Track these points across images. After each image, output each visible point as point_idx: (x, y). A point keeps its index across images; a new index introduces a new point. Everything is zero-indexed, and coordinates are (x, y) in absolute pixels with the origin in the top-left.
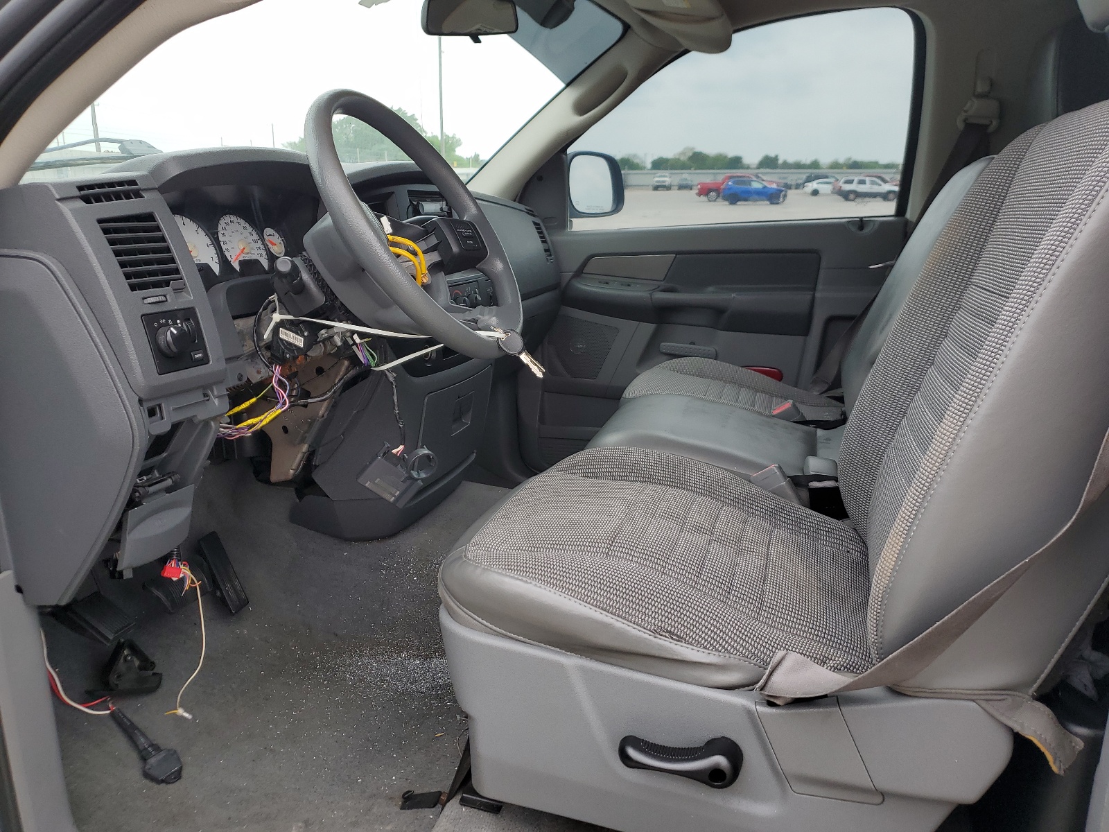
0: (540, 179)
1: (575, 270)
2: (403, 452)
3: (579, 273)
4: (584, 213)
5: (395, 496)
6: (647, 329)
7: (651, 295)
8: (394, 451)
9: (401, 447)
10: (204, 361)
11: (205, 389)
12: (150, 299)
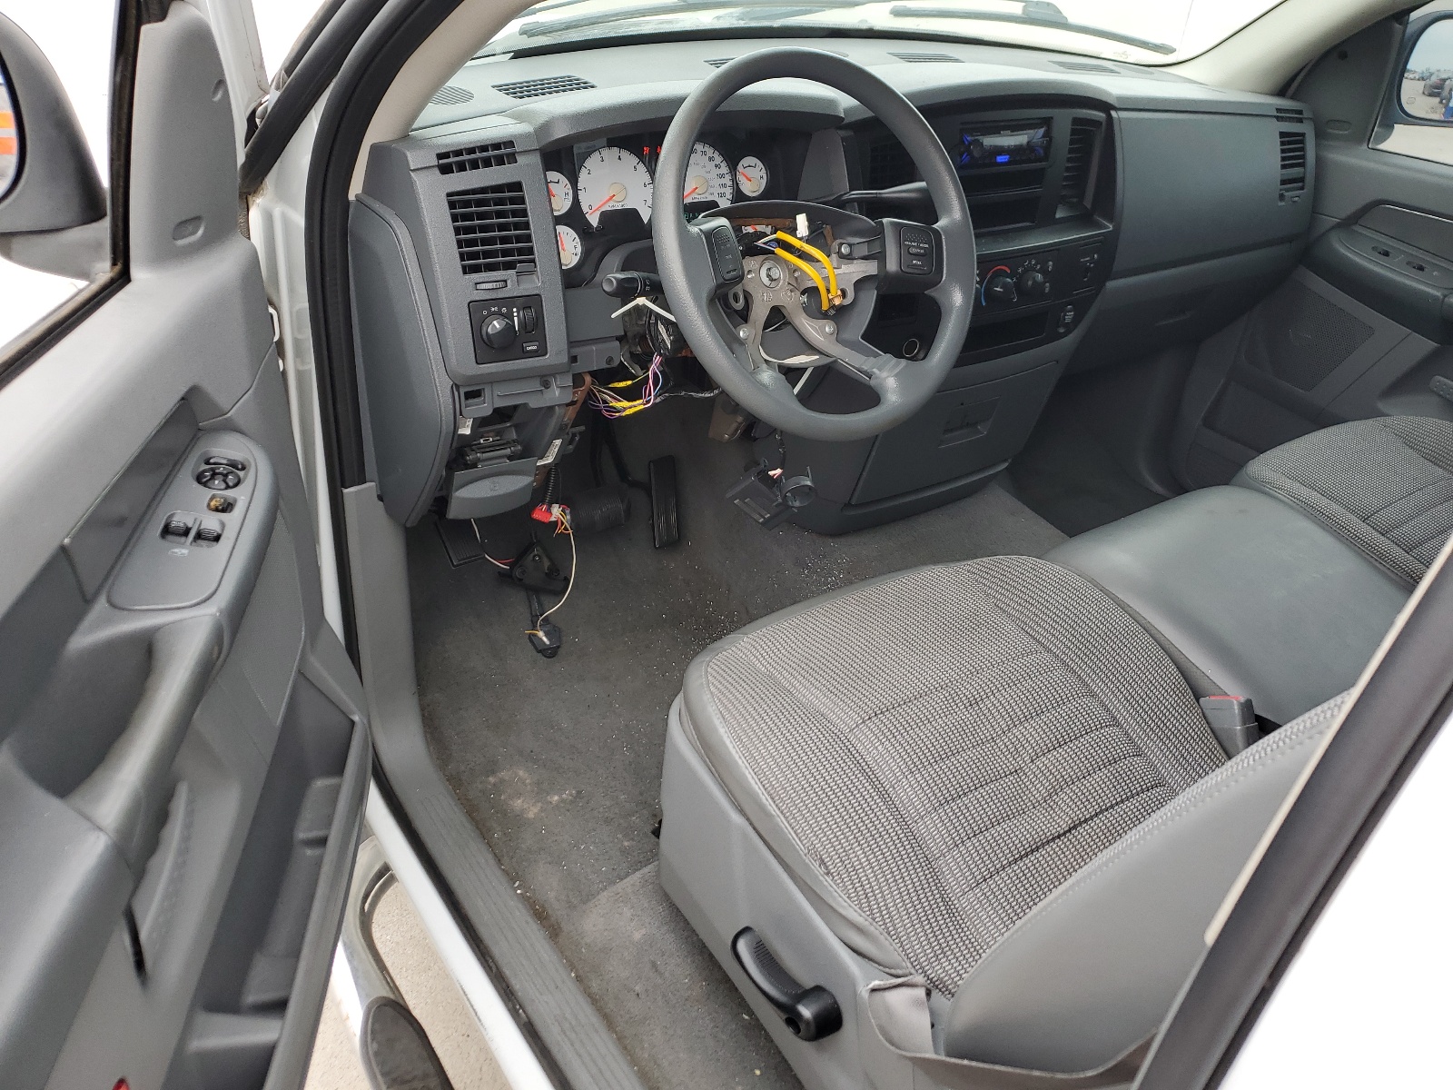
0: (1343, 56)
1: (1343, 215)
2: (780, 476)
3: (1350, 222)
4: (1417, 118)
5: (764, 518)
6: (1424, 345)
7: (1445, 296)
8: (771, 473)
9: (779, 471)
10: (542, 352)
11: (545, 379)
12: (486, 284)
